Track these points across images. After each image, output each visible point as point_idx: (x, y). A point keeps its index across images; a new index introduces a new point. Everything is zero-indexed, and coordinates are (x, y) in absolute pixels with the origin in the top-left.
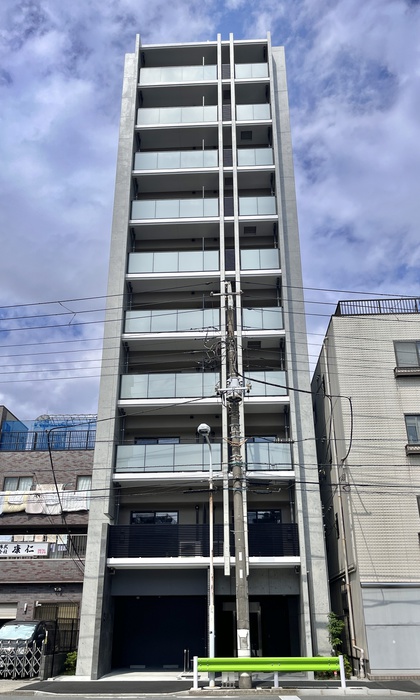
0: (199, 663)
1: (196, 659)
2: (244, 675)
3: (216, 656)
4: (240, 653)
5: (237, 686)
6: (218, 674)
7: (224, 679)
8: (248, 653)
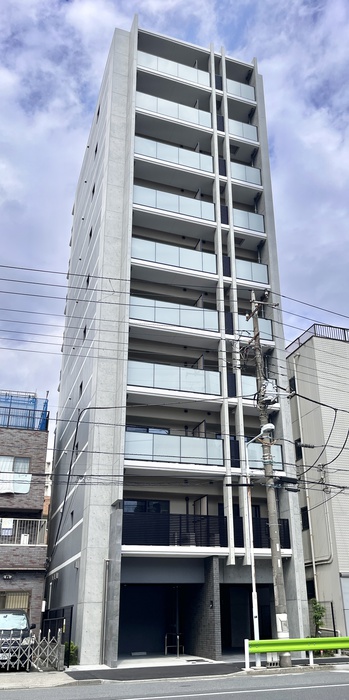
0: (250, 645)
1: (247, 642)
2: (287, 654)
3: (261, 638)
4: (280, 635)
5: (280, 664)
6: (264, 654)
7: (269, 660)
8: (287, 635)
